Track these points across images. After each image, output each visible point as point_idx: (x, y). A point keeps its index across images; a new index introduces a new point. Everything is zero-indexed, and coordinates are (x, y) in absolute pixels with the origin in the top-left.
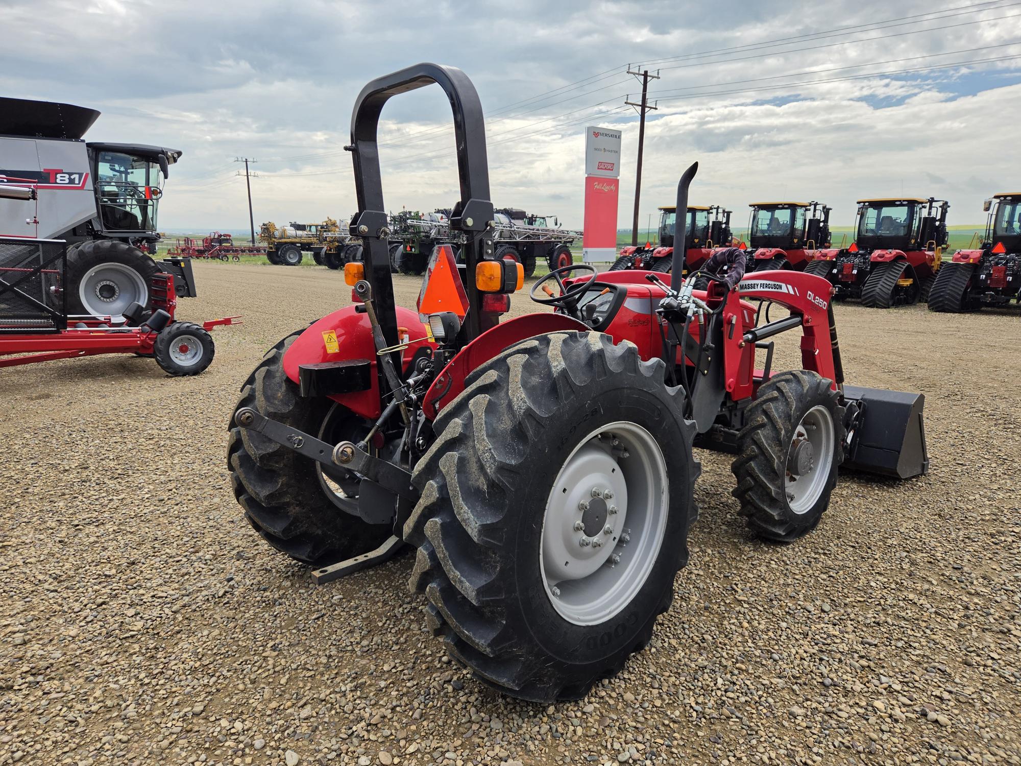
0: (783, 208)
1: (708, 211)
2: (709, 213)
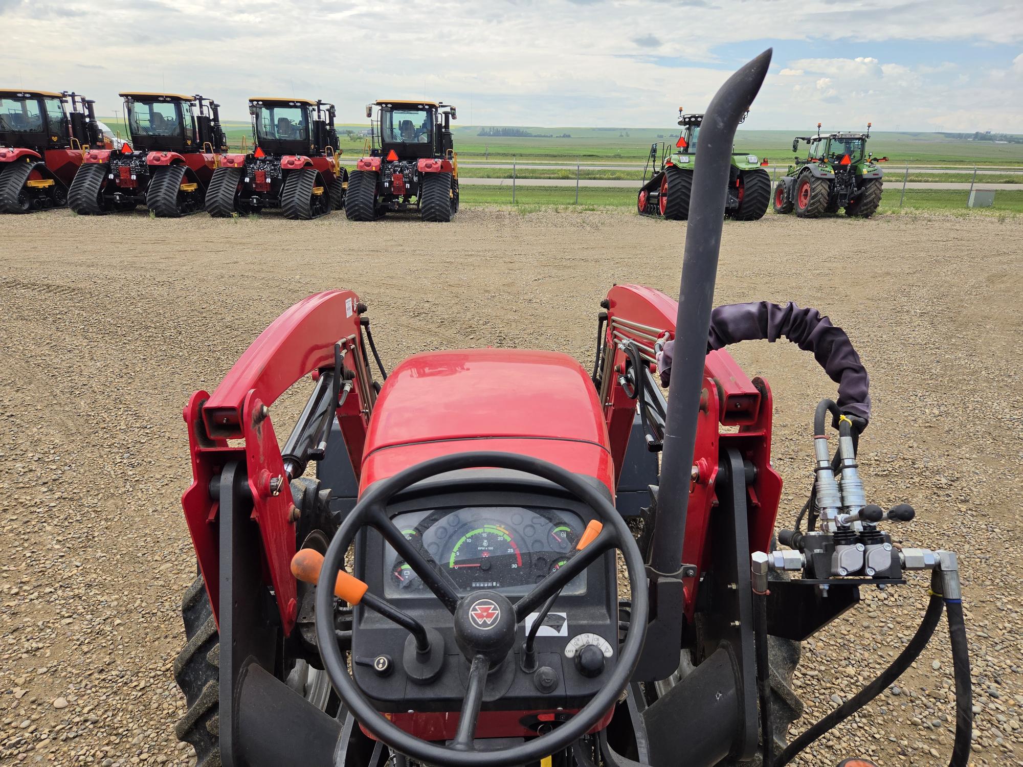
0: (164, 101)
1: (61, 98)
2: (62, 102)
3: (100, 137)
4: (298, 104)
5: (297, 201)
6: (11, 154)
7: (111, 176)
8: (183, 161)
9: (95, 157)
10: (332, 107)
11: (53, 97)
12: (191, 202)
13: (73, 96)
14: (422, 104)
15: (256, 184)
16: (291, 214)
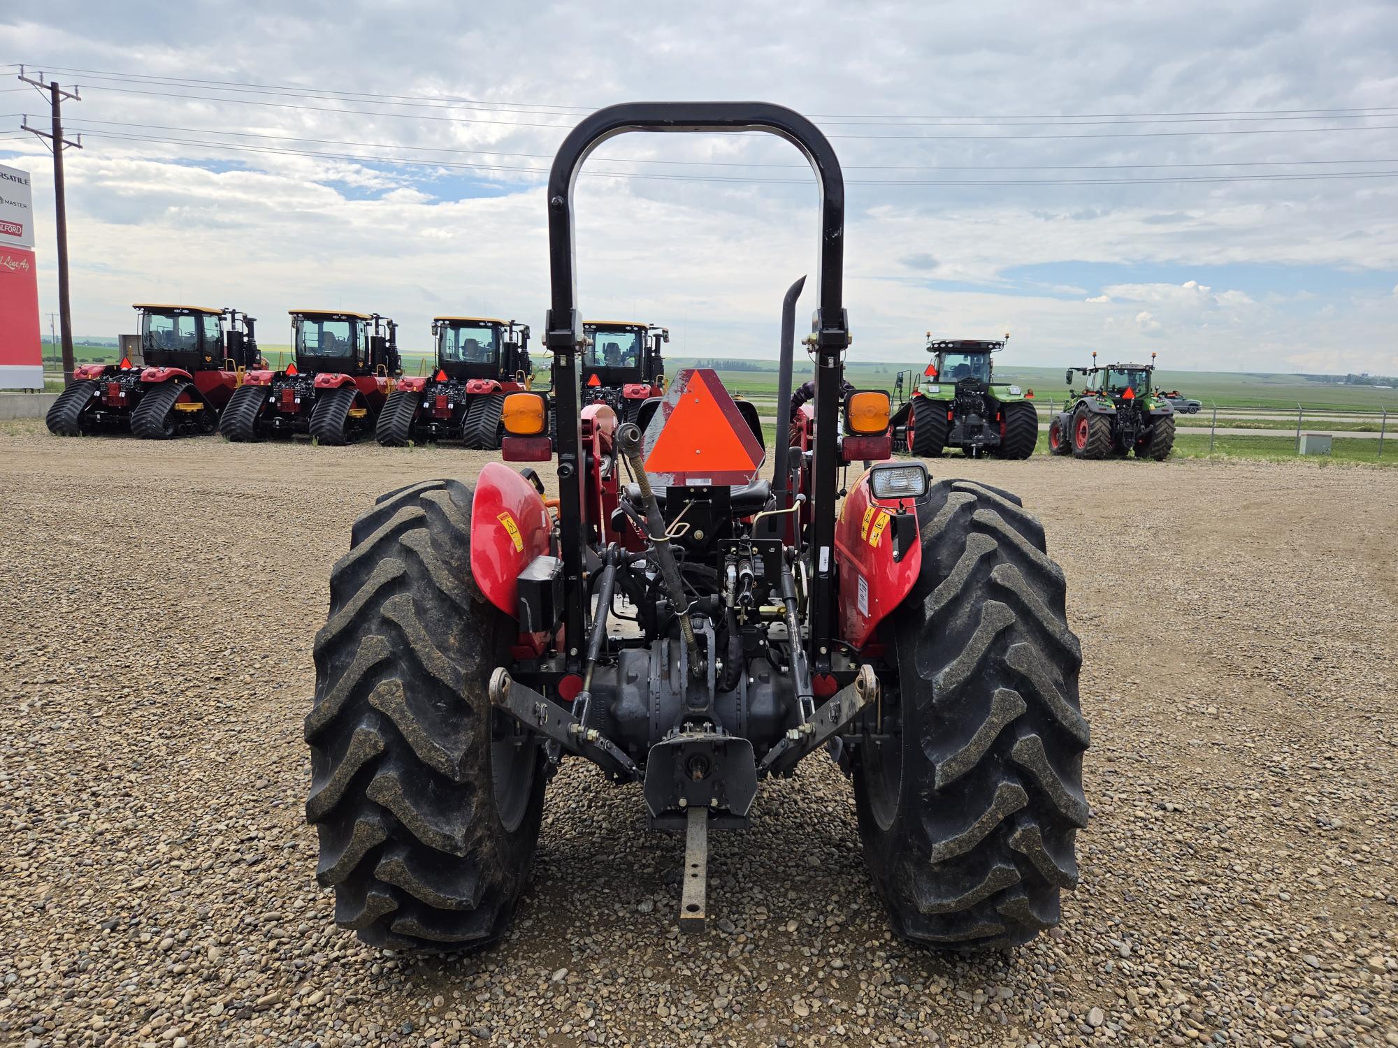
0: (339, 320)
1: (220, 316)
2: (220, 319)
3: (258, 358)
4: (490, 324)
5: (482, 429)
6: (160, 374)
7: (272, 400)
8: (353, 385)
9: (257, 379)
10: (527, 328)
11: (211, 314)
12: (357, 429)
13: (233, 313)
14: (631, 326)
15: (436, 409)
16: (474, 443)
